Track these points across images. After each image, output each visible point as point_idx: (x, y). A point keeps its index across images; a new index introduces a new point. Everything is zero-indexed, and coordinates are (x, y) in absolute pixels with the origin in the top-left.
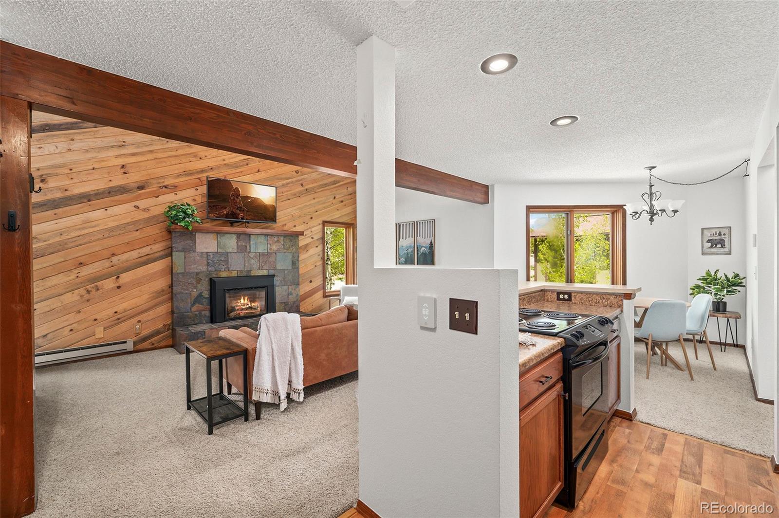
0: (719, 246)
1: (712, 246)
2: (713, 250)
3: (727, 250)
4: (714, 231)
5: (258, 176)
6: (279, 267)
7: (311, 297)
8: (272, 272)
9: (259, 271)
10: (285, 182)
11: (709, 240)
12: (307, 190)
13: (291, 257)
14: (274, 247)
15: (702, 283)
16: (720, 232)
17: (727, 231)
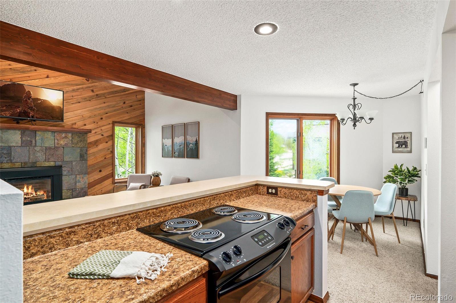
0: (404, 146)
1: (399, 146)
2: (400, 149)
3: (409, 149)
4: (400, 135)
5: (47, 81)
6: (66, 159)
7: (101, 184)
8: (59, 163)
9: (45, 163)
10: (75, 87)
11: (397, 142)
12: (97, 95)
13: (79, 151)
14: (62, 142)
15: (392, 174)
16: (404, 136)
17: (409, 135)
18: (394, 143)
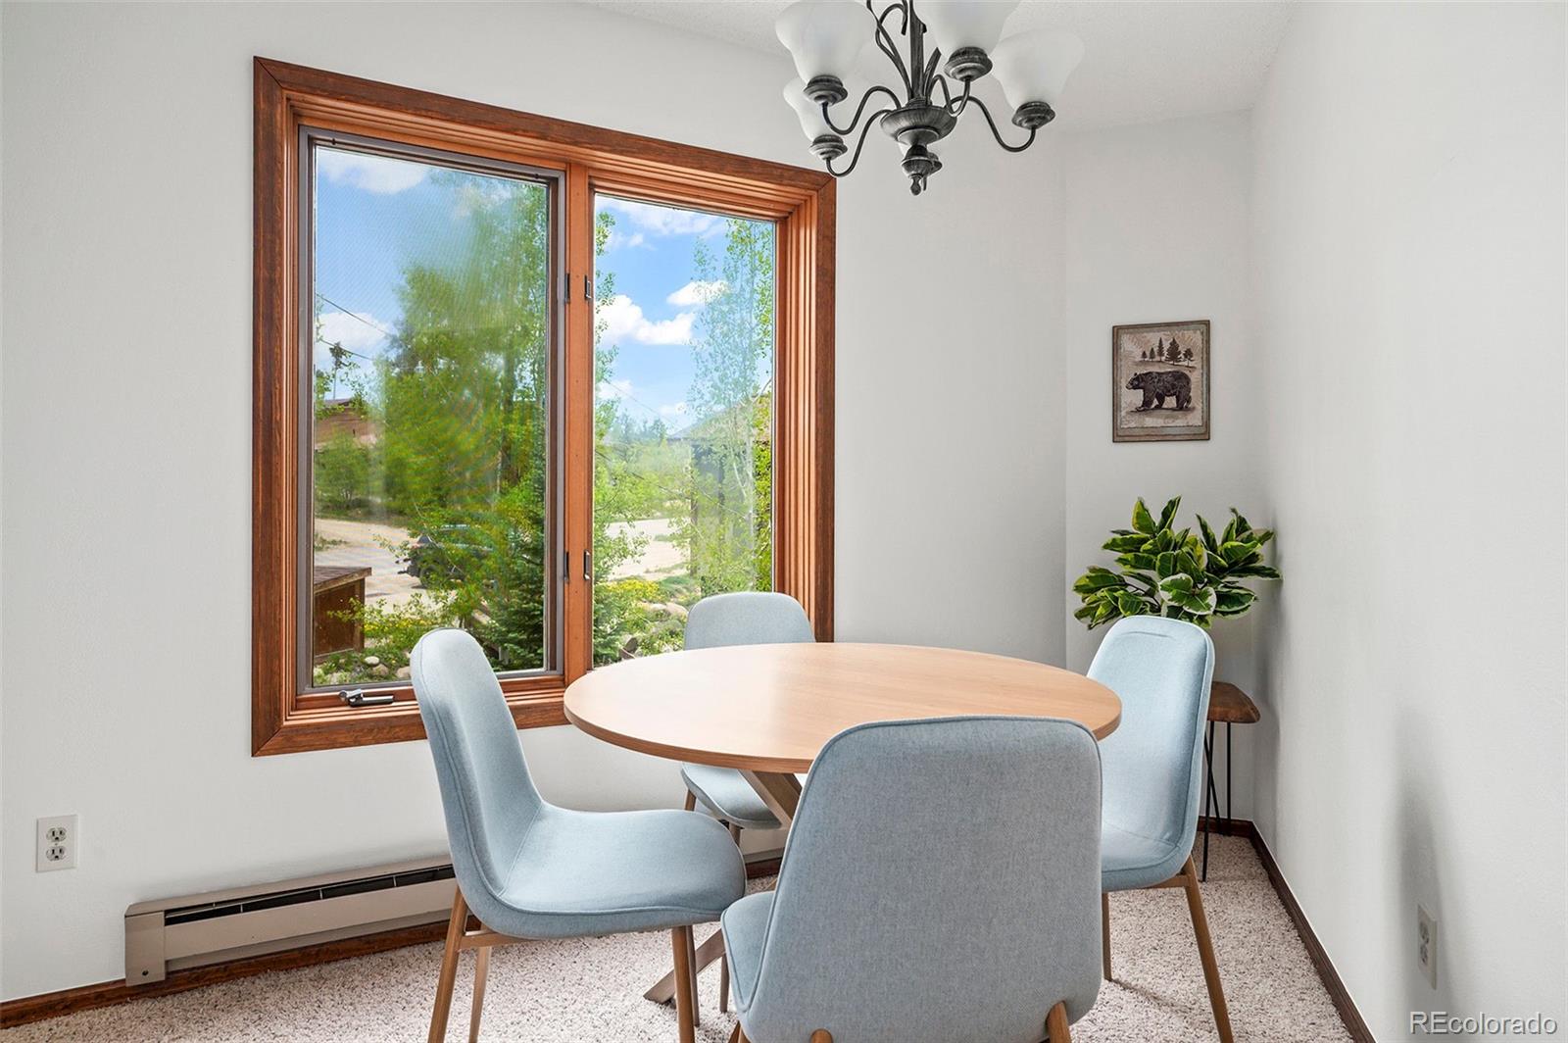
0: (1171, 402)
1: (1146, 403)
2: (1151, 421)
3: (1195, 419)
4: (1153, 339)
11: (1138, 378)
15: (1120, 560)
16: (1174, 344)
17: (1194, 339)
18: (1124, 383)
